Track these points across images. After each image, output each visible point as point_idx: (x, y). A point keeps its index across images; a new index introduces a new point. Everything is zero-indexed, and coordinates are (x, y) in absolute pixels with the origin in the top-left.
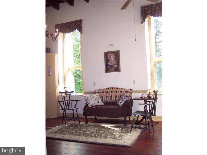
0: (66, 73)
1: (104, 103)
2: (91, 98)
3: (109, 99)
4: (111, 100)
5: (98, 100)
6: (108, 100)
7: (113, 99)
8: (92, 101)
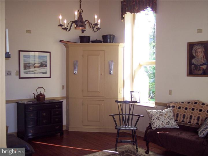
0: (135, 71)
1: (179, 125)
2: (158, 115)
3: (187, 120)
4: (190, 122)
5: (169, 120)
6: (185, 121)
7: (194, 121)
8: (158, 121)
